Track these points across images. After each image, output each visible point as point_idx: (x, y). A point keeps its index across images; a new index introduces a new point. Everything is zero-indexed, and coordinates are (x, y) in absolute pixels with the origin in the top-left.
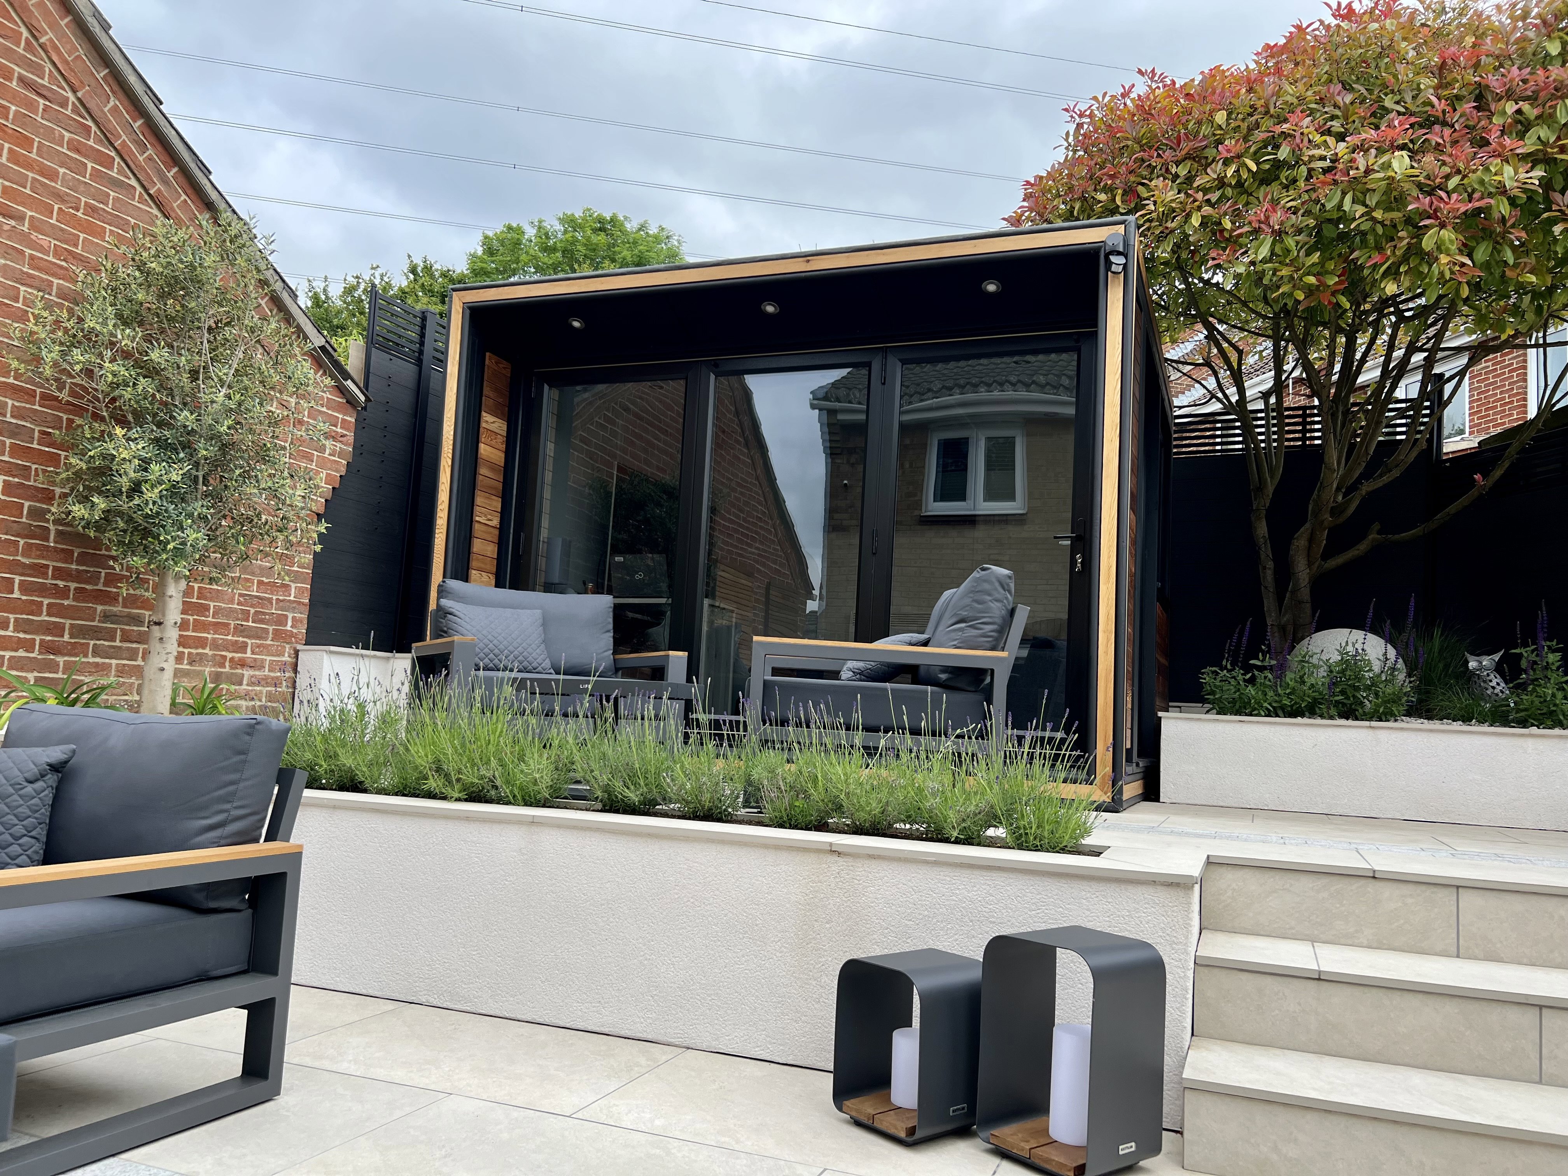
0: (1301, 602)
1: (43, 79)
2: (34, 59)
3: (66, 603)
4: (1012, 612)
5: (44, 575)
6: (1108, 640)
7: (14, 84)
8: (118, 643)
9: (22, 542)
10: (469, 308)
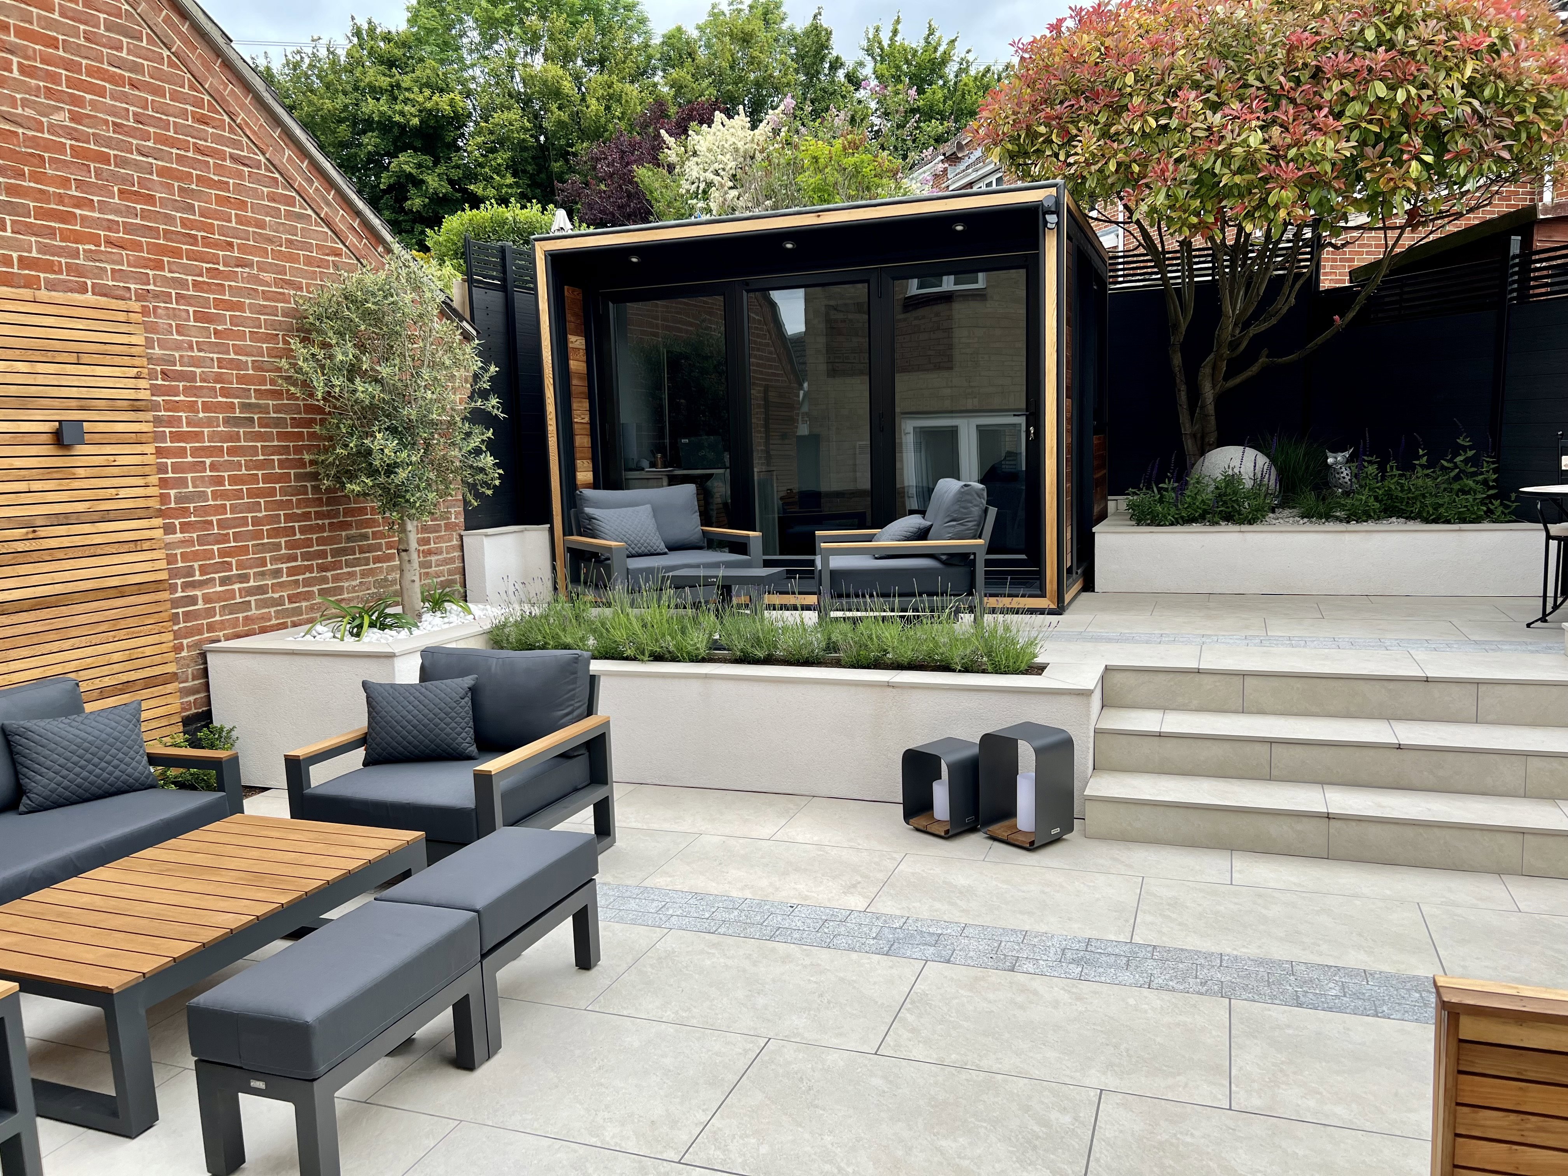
0: (1207, 416)
1: (243, 151)
2: (235, 137)
3: (325, 534)
4: (986, 511)
5: (310, 519)
6: (1052, 498)
7: (228, 163)
8: (358, 556)
9: (294, 499)
10: (551, 255)
